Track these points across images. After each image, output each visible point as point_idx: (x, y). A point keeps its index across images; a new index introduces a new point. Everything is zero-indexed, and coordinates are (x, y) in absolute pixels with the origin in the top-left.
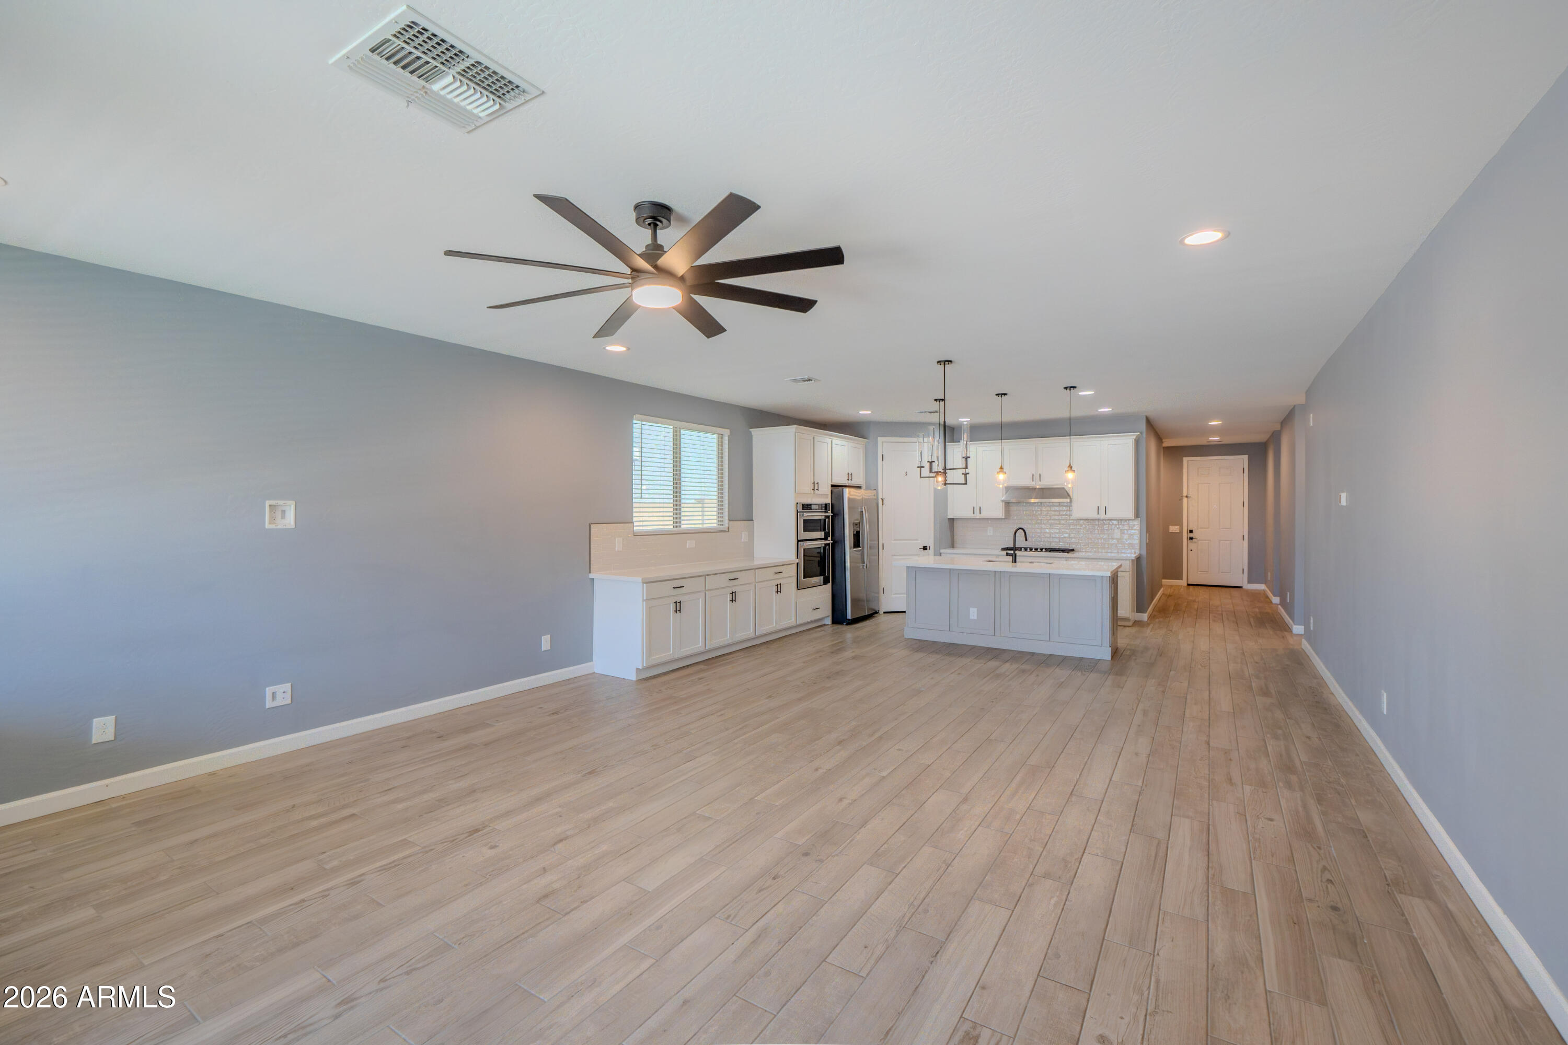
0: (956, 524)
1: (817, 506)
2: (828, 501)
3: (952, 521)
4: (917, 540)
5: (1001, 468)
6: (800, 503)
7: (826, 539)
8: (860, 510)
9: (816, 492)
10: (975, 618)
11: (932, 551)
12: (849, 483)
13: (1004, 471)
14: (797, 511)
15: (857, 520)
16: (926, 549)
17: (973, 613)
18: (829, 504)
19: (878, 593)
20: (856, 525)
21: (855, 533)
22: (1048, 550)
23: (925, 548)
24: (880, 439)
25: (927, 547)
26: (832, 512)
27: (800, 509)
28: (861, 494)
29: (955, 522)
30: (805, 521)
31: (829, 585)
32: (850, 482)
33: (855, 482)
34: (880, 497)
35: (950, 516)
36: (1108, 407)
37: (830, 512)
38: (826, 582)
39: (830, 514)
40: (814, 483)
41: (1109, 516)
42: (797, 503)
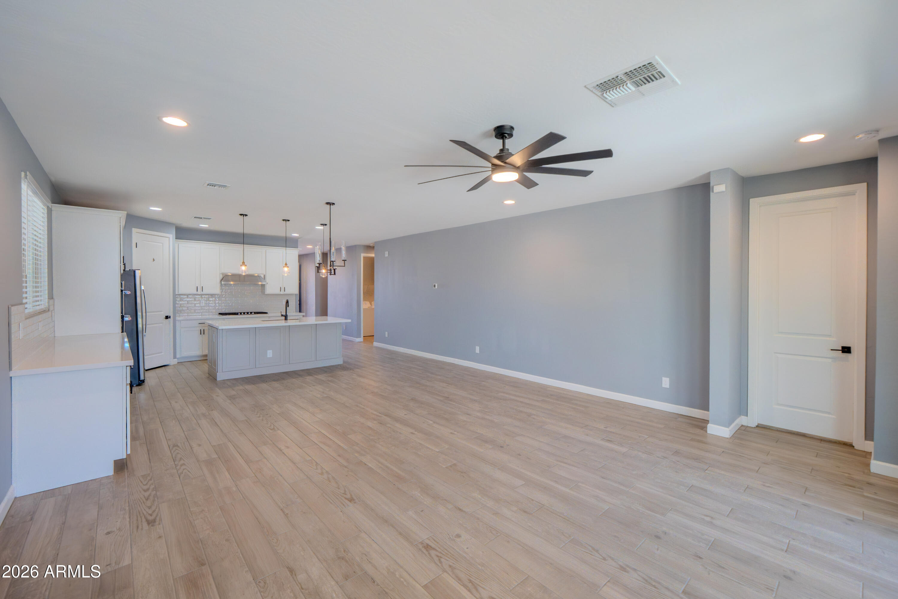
4: (161, 311)
5: (286, 264)
10: (271, 356)
11: (172, 319)
13: (288, 266)
16: (168, 318)
17: (270, 354)
22: (255, 313)
23: (167, 317)
24: (134, 230)
25: (168, 316)
35: (176, 294)
36: (298, 234)
41: (286, 292)
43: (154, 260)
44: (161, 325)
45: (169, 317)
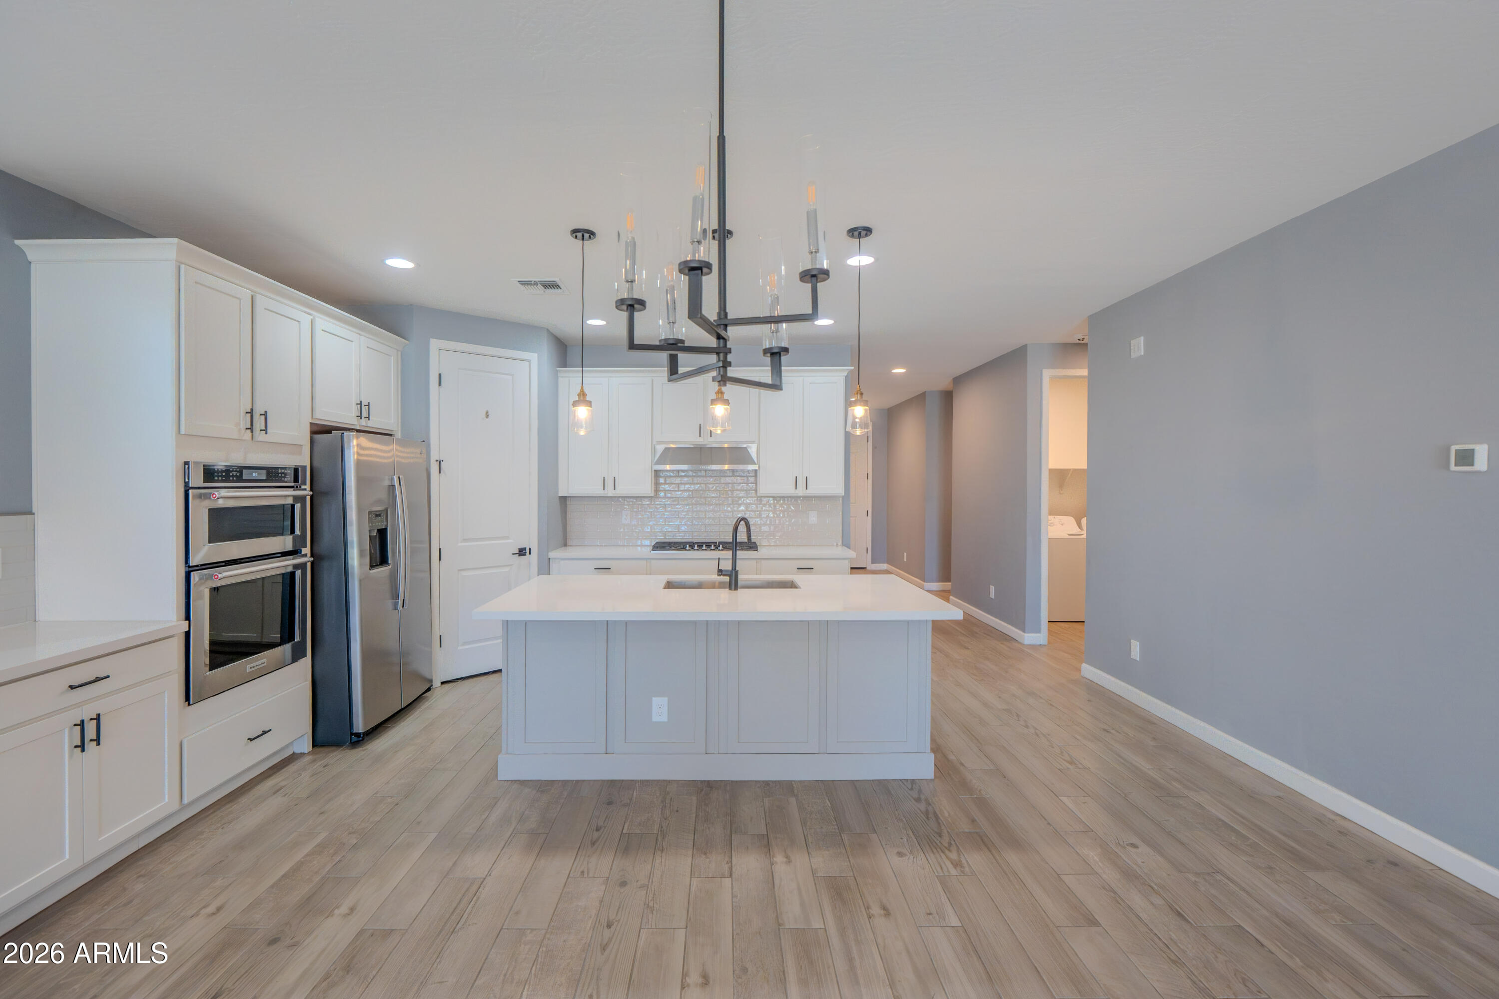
0: (571, 506)
1: (264, 472)
2: (303, 460)
3: (564, 500)
4: (507, 538)
6: (196, 463)
7: (294, 553)
8: (387, 483)
9: (261, 436)
10: (664, 718)
11: (534, 557)
12: (363, 424)
14: (186, 484)
15: (379, 502)
16: (525, 554)
17: (660, 710)
18: (304, 467)
19: (430, 645)
20: (377, 516)
21: (375, 533)
23: (522, 552)
24: (435, 344)
25: (525, 549)
26: (312, 490)
27: (197, 479)
28: (391, 454)
29: (568, 503)
30: (216, 514)
31: (306, 663)
32: (363, 422)
33: (375, 423)
34: (434, 456)
35: (560, 495)
37: (308, 487)
38: (297, 655)
39: (306, 491)
40: (251, 412)
41: (812, 491)
42: (186, 463)
43: (487, 415)
44: (507, 569)
45: (528, 551)
